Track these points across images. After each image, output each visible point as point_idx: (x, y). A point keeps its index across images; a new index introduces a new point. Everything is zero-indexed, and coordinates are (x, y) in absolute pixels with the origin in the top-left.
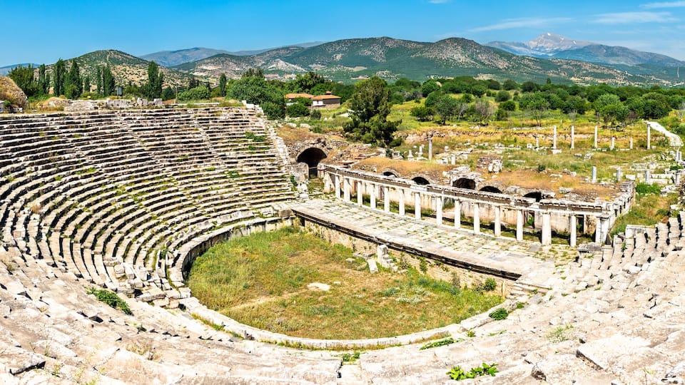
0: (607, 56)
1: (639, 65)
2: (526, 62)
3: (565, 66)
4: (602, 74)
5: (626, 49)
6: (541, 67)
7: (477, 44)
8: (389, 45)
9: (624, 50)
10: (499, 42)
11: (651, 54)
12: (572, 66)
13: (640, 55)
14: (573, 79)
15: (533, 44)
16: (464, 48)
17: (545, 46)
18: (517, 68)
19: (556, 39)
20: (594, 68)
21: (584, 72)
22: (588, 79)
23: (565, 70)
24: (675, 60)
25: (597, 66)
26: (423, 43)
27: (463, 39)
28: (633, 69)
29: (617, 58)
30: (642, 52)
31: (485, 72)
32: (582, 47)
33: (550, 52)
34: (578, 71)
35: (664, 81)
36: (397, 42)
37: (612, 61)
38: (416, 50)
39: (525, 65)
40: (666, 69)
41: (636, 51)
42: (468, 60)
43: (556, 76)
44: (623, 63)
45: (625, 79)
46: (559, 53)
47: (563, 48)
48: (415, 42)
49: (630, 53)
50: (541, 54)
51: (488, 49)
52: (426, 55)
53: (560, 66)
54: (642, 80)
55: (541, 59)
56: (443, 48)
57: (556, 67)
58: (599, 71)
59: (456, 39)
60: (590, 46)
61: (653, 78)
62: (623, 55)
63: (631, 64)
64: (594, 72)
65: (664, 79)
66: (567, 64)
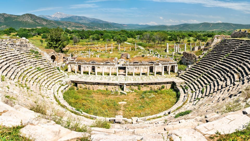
0: (79, 20)
1: (90, 23)
2: (52, 22)
3: (65, 24)
4: (78, 26)
5: (85, 17)
6: (57, 24)
7: (36, 16)
8: (5, 16)
9: (84, 17)
10: (42, 15)
11: (94, 19)
12: (68, 23)
13: (90, 19)
14: (68, 28)
15: (53, 16)
16: (31, 17)
17: (57, 17)
18: (50, 24)
19: (61, 14)
20: (75, 24)
21: (72, 26)
22: (73, 28)
23: (65, 25)
24: (102, 21)
25: (76, 24)
26: (17, 16)
27: (31, 14)
28: (88, 24)
29: (82, 21)
30: (91, 18)
31: (39, 26)
32: (70, 17)
33: (59, 19)
34: (70, 25)
35: (99, 29)
36: (8, 15)
37: (81, 22)
38: (15, 18)
39: (51, 23)
40: (100, 24)
41: (89, 18)
42: (33, 22)
43: (62, 27)
44: (84, 22)
45: (86, 28)
46: (62, 19)
47: (63, 17)
48: (14, 15)
49: (86, 18)
50: (56, 20)
51: (39, 18)
52: (18, 20)
53: (63, 24)
54: (92, 28)
55: (57, 21)
56: (24, 17)
57: (62, 24)
58: (77, 25)
59: (28, 14)
60: (73, 16)
61: (96, 27)
62: (84, 19)
63: (87, 22)
64: (75, 26)
65: (99, 28)
66: (66, 23)
